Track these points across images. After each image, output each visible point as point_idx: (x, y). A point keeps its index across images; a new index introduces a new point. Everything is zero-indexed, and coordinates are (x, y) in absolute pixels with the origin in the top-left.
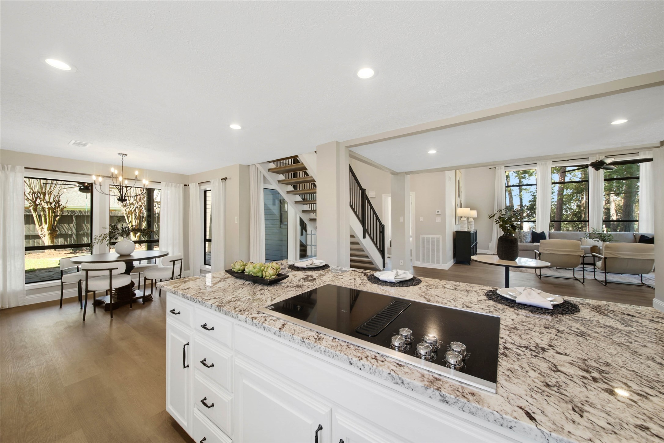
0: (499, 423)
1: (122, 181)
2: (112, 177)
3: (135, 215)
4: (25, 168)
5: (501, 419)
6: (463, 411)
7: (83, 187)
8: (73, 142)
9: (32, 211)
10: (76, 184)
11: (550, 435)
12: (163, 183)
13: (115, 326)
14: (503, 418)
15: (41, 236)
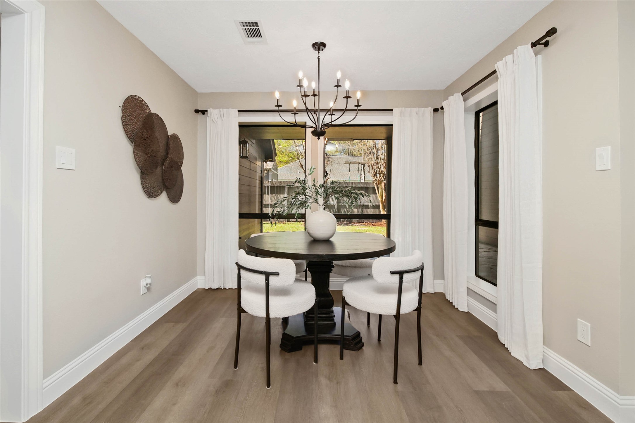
4: (239, 111)
12: (397, 111)
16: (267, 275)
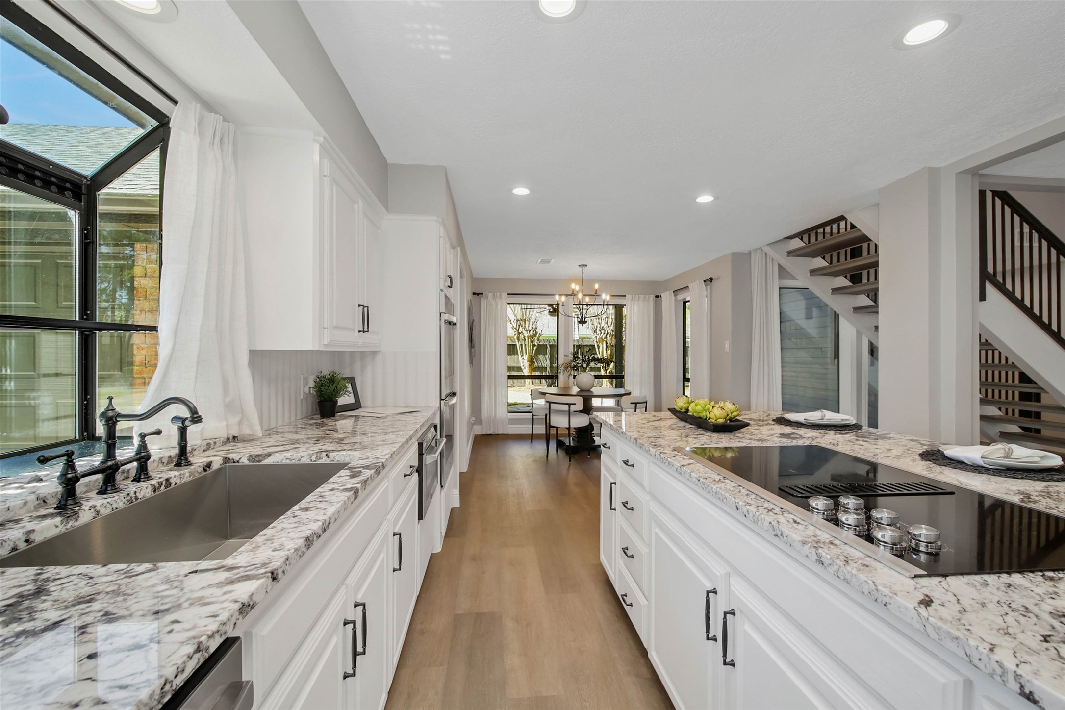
0: (873, 597)
1: (583, 298)
2: (573, 294)
3: (607, 343)
4: (508, 294)
5: (876, 591)
6: (838, 577)
7: (551, 310)
8: (540, 260)
9: (516, 340)
10: (546, 306)
11: (928, 619)
12: (629, 296)
13: (572, 471)
14: (877, 590)
15: (522, 367)
16: (569, 405)
